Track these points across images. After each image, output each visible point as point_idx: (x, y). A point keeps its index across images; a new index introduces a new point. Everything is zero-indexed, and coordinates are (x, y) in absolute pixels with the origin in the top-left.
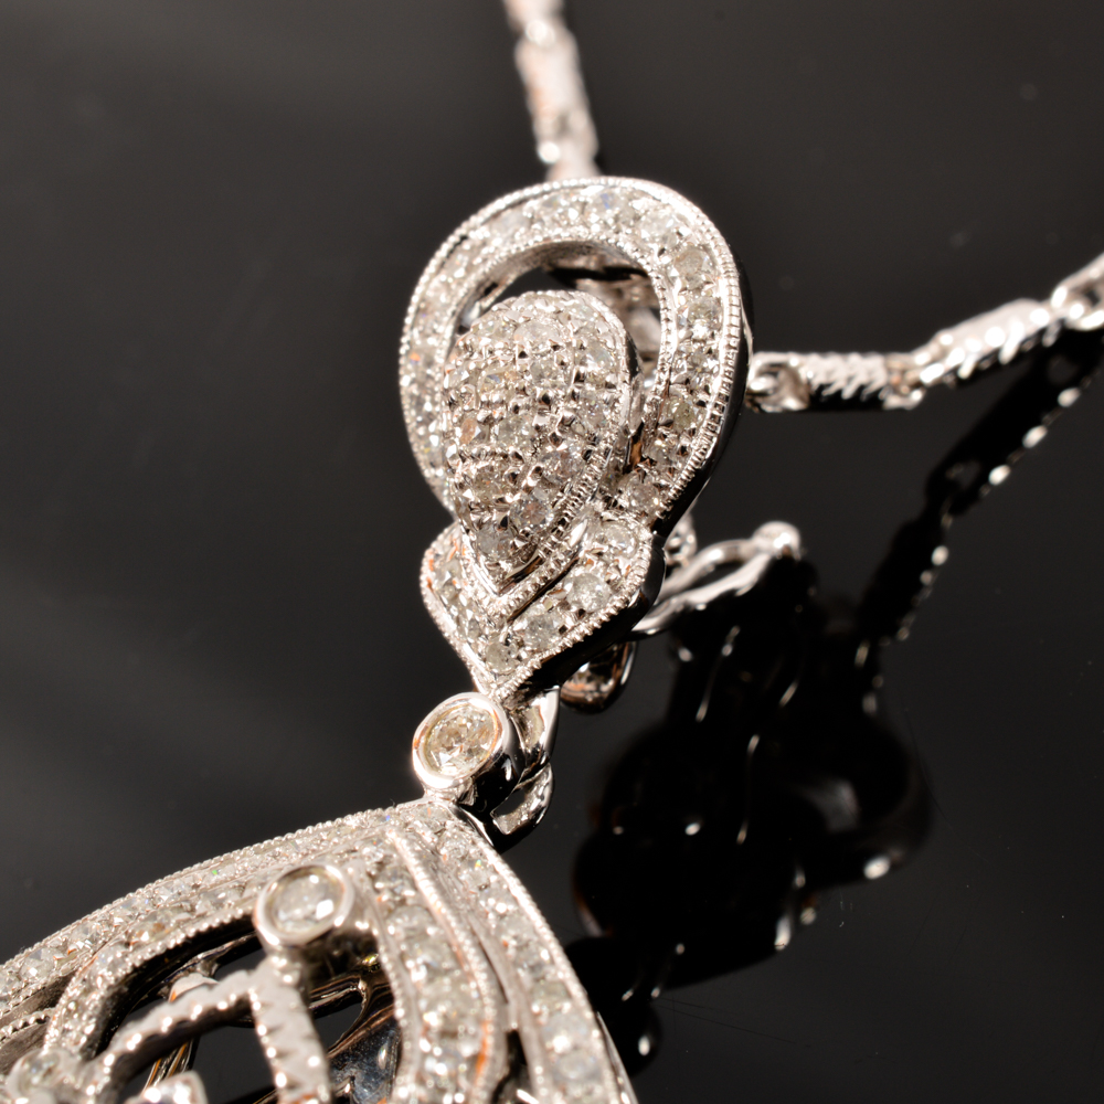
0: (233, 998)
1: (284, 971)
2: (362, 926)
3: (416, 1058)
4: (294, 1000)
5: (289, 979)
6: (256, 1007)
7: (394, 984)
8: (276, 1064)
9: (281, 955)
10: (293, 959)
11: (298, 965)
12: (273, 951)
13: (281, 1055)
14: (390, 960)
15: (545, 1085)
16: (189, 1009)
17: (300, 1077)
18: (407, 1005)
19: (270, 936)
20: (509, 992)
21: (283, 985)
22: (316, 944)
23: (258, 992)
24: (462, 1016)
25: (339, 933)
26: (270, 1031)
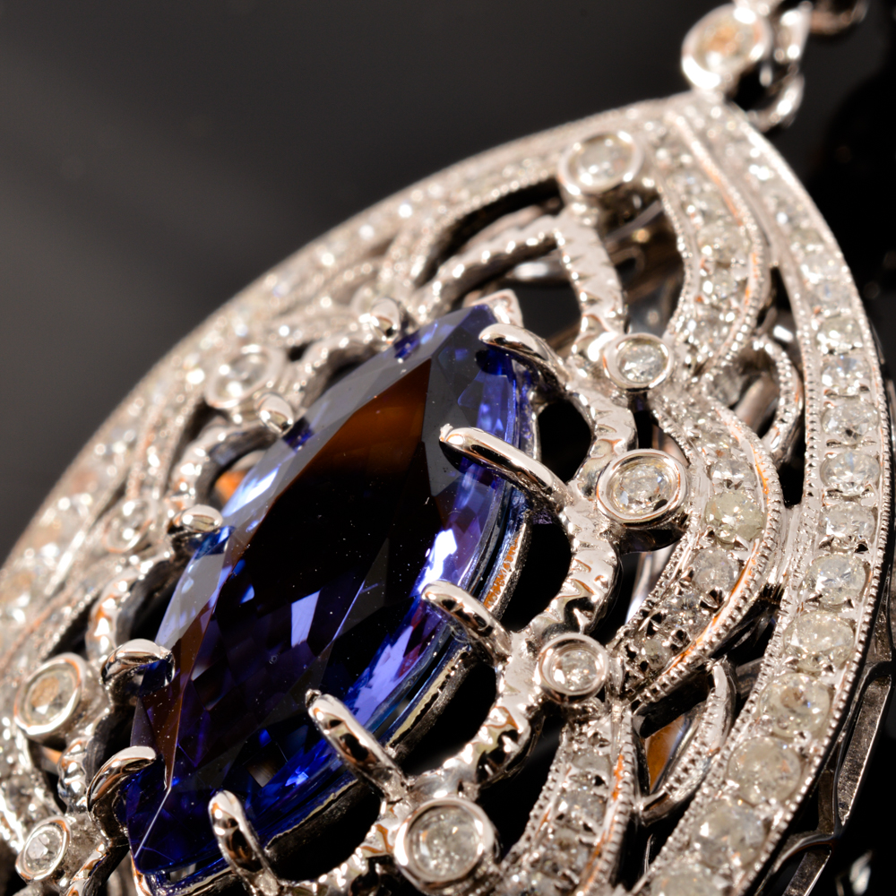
0: (542, 236)
1: (583, 216)
2: (648, 183)
3: (696, 281)
4: (592, 236)
5: (588, 221)
6: (561, 242)
7: (676, 226)
8: (577, 284)
9: (581, 202)
10: (591, 205)
11: (596, 211)
12: (573, 200)
13: (581, 278)
14: (673, 207)
15: (803, 308)
16: (505, 244)
17: (597, 294)
18: (688, 241)
19: (571, 188)
20: (772, 237)
21: (583, 226)
22: (611, 194)
23: (562, 231)
24: (733, 252)
25: (628, 187)
26: (573, 260)
